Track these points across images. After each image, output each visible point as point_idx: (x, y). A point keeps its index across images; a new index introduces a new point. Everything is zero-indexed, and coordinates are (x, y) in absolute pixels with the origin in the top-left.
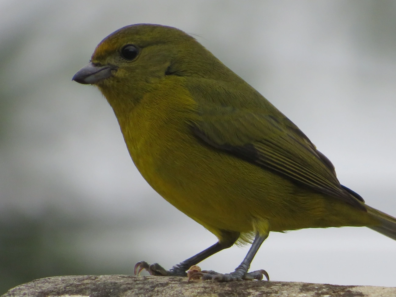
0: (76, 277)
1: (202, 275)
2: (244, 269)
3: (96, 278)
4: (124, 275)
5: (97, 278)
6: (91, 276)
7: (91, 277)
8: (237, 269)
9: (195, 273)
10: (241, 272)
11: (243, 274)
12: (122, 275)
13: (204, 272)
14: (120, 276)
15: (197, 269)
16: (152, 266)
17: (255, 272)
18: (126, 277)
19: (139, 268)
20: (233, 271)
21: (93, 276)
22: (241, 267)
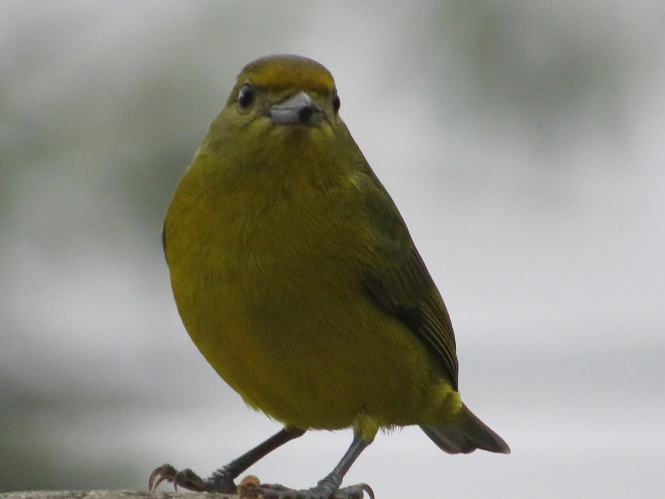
0: (51, 494)
1: (262, 492)
2: (334, 483)
3: (84, 495)
4: (131, 491)
5: (86, 495)
6: (75, 491)
7: (75, 494)
8: (321, 483)
9: (250, 488)
10: (328, 488)
11: (331, 492)
12: (127, 491)
13: (266, 486)
14: (124, 493)
15: (253, 482)
16: (181, 474)
17: (350, 487)
18: (135, 495)
19: (159, 477)
20: (315, 485)
21: (79, 492)
22: (329, 479)
